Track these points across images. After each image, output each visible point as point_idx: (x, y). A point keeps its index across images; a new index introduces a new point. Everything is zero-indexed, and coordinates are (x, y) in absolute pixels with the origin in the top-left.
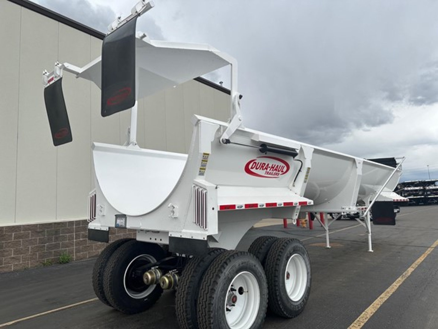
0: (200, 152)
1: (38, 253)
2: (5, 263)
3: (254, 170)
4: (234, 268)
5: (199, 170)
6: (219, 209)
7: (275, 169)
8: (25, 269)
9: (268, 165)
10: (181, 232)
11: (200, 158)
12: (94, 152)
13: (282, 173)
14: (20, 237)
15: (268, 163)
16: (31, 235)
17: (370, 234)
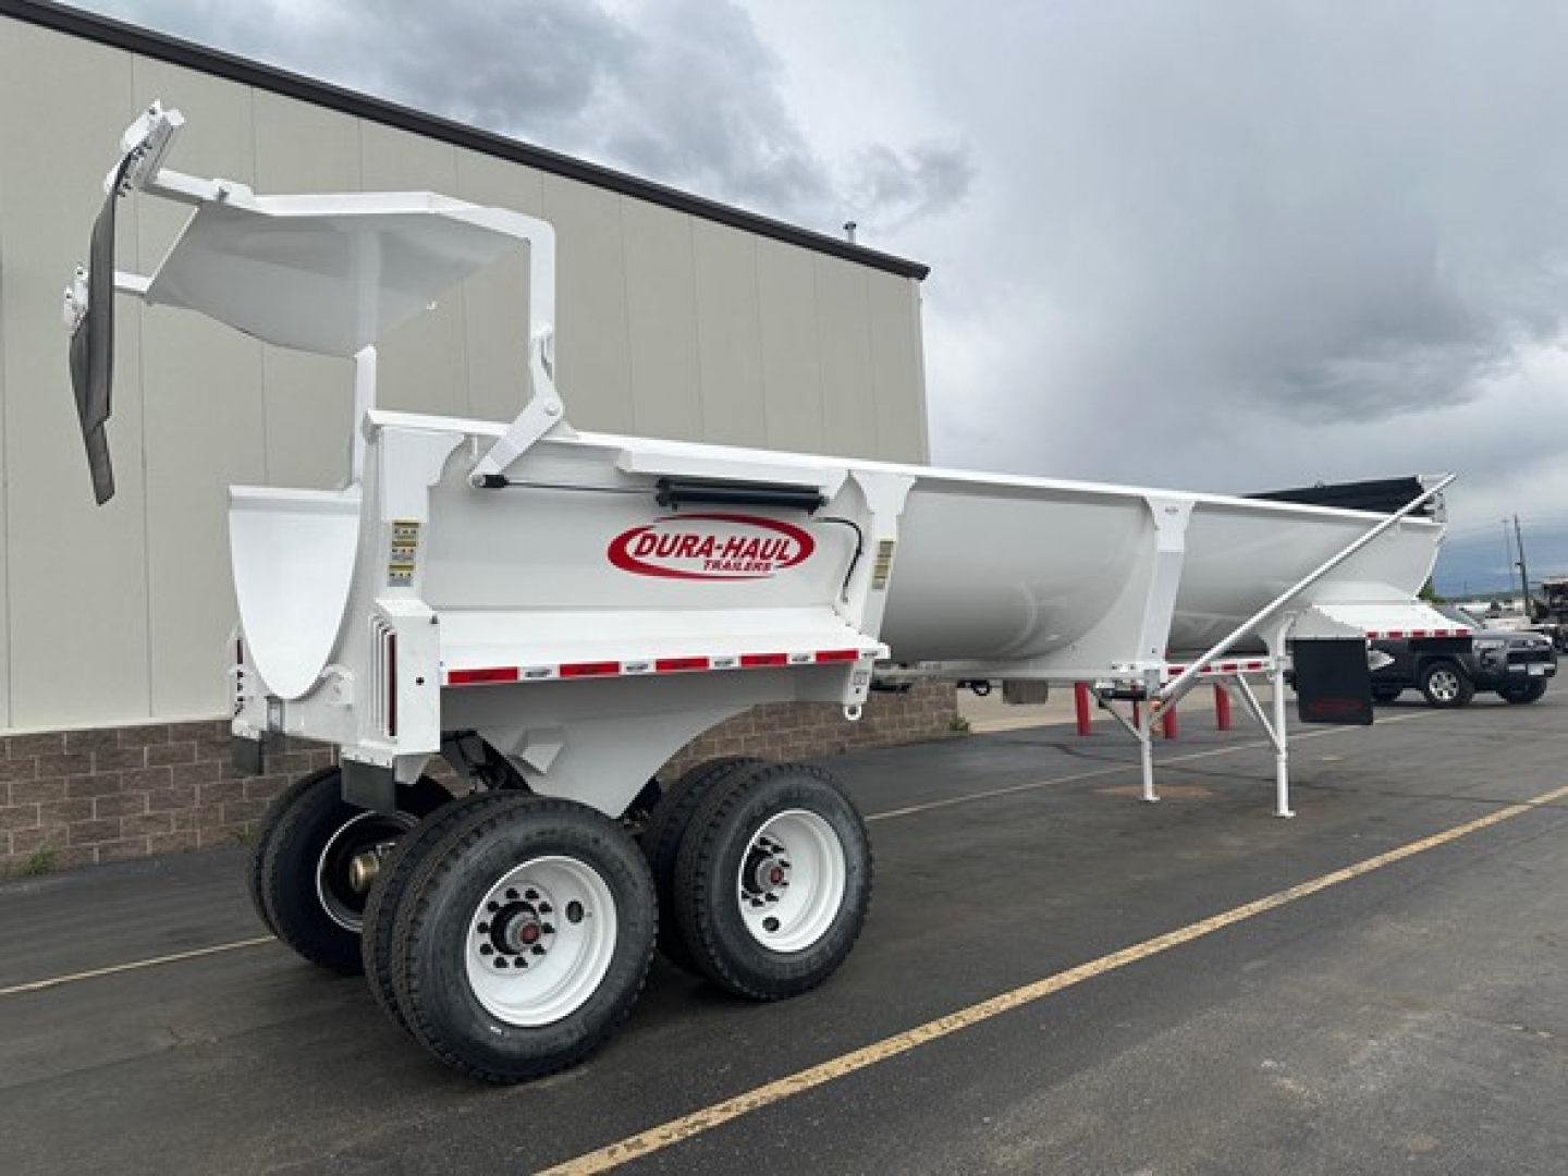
0: (383, 518)
1: (221, 806)
2: (127, 834)
3: (651, 559)
4: (505, 846)
5: (386, 570)
6: (445, 682)
7: (747, 552)
8: (186, 851)
9: (711, 540)
10: (356, 746)
11: (387, 537)
12: (232, 514)
13: (783, 561)
14: (164, 759)
15: (709, 535)
16: (200, 752)
17: (1283, 755)
